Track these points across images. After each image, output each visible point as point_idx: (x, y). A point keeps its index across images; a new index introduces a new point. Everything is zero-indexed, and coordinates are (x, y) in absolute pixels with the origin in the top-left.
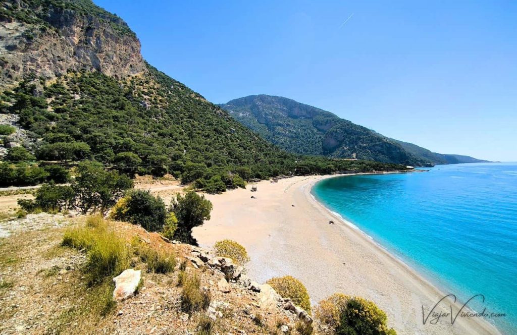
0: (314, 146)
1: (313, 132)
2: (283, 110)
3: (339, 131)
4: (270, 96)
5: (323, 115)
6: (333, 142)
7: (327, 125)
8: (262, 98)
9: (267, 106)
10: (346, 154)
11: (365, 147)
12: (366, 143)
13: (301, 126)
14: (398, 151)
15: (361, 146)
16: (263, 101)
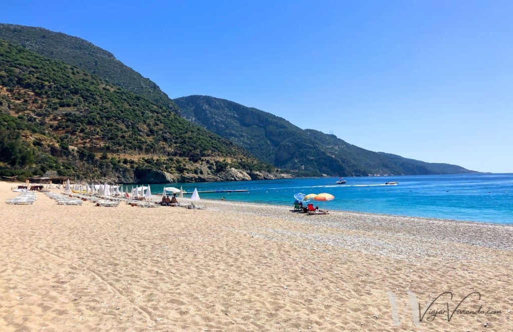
0: (268, 158)
1: (266, 143)
2: (234, 117)
3: (290, 145)
4: (218, 99)
5: (276, 125)
6: (285, 155)
7: (280, 136)
8: (208, 100)
9: (217, 112)
10: (296, 166)
11: (312, 160)
12: (313, 156)
13: (255, 136)
14: (338, 163)
15: (308, 159)
16: (210, 105)
